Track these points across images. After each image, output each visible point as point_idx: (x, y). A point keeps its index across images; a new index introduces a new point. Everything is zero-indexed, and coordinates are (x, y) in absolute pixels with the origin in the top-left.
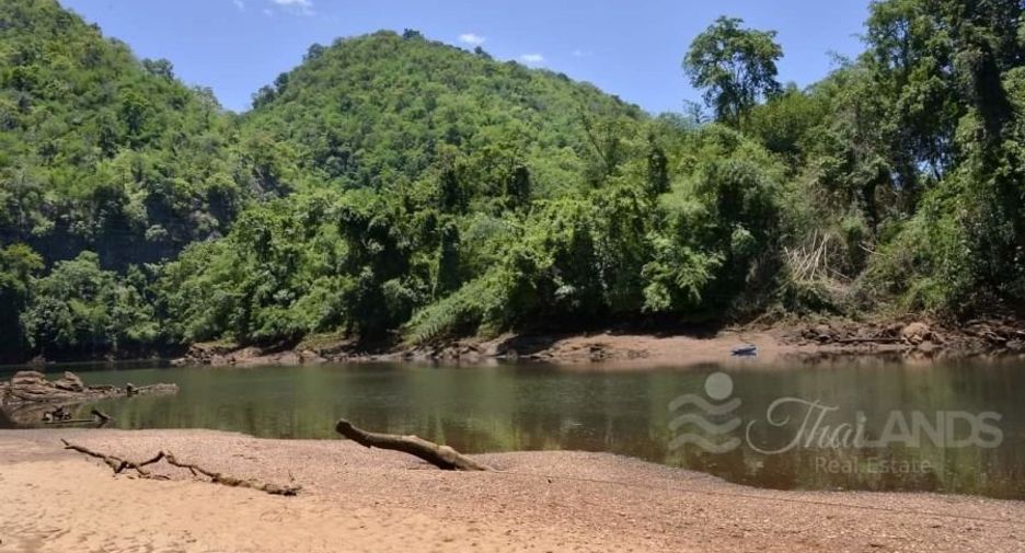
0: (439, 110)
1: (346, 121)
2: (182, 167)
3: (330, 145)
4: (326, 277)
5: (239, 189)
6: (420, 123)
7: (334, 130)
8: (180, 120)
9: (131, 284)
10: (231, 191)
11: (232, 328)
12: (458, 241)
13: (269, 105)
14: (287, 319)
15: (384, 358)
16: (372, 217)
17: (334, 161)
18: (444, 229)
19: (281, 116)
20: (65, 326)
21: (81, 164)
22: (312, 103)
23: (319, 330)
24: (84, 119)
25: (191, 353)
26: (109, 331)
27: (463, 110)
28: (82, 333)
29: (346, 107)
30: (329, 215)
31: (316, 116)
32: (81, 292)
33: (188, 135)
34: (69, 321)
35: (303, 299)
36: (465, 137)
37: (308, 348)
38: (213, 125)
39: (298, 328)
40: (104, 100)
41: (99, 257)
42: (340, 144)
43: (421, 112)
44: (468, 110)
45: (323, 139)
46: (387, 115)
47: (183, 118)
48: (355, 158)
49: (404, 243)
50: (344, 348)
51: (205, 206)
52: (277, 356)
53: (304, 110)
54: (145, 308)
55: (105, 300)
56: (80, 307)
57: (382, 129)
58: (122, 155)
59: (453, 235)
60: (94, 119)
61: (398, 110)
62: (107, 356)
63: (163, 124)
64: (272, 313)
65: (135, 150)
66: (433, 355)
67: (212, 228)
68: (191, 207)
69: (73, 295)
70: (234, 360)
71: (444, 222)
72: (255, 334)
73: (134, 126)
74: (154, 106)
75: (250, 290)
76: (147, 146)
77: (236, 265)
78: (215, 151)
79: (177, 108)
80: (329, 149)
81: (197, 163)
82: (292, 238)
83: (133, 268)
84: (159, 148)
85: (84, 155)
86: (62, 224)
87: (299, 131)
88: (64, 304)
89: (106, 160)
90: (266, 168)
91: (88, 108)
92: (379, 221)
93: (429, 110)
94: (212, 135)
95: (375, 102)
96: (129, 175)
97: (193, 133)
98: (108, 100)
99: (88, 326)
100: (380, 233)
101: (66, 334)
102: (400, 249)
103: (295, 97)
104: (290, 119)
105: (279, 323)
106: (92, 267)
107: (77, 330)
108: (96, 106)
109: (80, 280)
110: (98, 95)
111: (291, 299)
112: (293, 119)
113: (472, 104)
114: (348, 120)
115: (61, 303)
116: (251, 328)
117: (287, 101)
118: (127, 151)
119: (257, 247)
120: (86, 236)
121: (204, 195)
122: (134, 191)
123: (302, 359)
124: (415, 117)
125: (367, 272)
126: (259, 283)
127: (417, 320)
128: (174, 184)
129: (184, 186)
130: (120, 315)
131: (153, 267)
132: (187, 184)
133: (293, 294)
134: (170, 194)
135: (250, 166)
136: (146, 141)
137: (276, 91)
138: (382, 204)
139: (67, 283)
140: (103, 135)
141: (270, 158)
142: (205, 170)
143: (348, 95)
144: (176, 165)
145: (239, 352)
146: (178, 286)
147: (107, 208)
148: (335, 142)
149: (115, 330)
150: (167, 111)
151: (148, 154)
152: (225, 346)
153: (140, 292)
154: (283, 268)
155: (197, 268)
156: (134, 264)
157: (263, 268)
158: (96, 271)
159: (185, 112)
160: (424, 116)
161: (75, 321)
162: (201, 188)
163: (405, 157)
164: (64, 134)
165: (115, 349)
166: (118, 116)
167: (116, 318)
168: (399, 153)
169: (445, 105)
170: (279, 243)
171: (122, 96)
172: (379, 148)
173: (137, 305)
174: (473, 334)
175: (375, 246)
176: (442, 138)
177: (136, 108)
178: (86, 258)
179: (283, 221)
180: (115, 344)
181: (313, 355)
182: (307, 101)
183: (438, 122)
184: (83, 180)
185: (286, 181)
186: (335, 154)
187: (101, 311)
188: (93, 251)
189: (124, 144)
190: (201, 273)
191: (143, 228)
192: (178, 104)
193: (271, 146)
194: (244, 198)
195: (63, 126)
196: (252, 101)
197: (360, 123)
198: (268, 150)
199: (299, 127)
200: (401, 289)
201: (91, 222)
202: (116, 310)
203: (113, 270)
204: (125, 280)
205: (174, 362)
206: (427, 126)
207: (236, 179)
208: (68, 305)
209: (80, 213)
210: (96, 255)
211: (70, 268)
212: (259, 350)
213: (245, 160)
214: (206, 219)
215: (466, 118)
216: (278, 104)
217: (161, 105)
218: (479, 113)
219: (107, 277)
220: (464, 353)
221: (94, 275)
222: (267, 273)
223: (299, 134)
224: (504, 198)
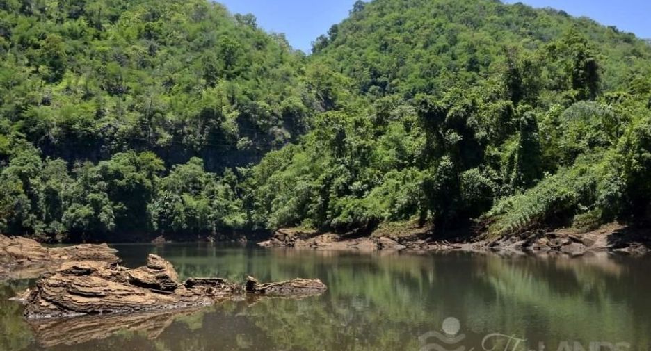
0: (460, 44)
1: (384, 58)
2: (264, 93)
3: (372, 77)
4: (395, 170)
5: (306, 109)
6: (444, 56)
7: (376, 65)
8: (262, 58)
9: (226, 182)
10: (300, 110)
11: (311, 216)
12: (537, 131)
13: (323, 50)
14: (363, 208)
15: (466, 247)
16: (449, 109)
17: (374, 90)
18: (522, 118)
19: (333, 57)
20: (179, 214)
21: (191, 92)
22: (357, 45)
23: (394, 218)
24: (194, 59)
25: (277, 237)
26: (210, 218)
27: (480, 43)
28: (191, 220)
29: (384, 47)
30: (394, 116)
31: (360, 55)
32: (190, 189)
33: (268, 68)
34: (182, 210)
35: (376, 190)
36: (483, 65)
37: (384, 235)
38: (286, 61)
39: (373, 216)
40: (207, 44)
41: (204, 162)
42: (379, 76)
43: (444, 47)
44: (485, 43)
45: (367, 73)
46: (417, 51)
47: (264, 56)
48: (391, 86)
49: (481, 134)
50: (421, 236)
51: (280, 122)
52: (354, 242)
53: (351, 52)
54: (236, 202)
55: (208, 195)
56: (189, 200)
57: (412, 62)
58: (221, 85)
59: (532, 124)
60: (201, 58)
61: (426, 47)
62: (208, 238)
63: (250, 60)
64: (349, 202)
65: (230, 80)
66: (524, 245)
67: (286, 140)
68: (270, 123)
69: (184, 190)
70: (316, 244)
71: (522, 112)
72: (335, 221)
73: (229, 63)
74: (243, 48)
75: (328, 182)
76: (238, 78)
77: (314, 160)
78: (287, 80)
79: (259, 49)
80: (370, 80)
81: (274, 90)
82: (363, 136)
83: (228, 170)
84: (247, 79)
85: (194, 85)
86: (178, 137)
87: (348, 68)
88: (179, 197)
89: (209, 89)
90: (326, 93)
91: (197, 51)
92: (457, 111)
93: (451, 45)
94: (285, 67)
95: (407, 41)
96: (225, 99)
97: (272, 67)
98: (211, 44)
99: (195, 214)
100: (458, 124)
101: (179, 220)
102: (477, 139)
103: (344, 42)
104: (340, 59)
105: (356, 212)
106: (199, 170)
107: (188, 217)
108: (203, 49)
109: (190, 179)
110: (204, 40)
111: (364, 190)
112: (343, 59)
113: (487, 38)
114: (385, 57)
115: (176, 196)
116: (329, 216)
117: (337, 46)
118: (224, 81)
119: (332, 145)
120: (195, 146)
121: (280, 114)
122: (229, 112)
123: (380, 246)
124: (439, 52)
125: (446, 161)
126: (335, 175)
127: (498, 210)
128: (258, 106)
129: (265, 107)
130: (218, 207)
131: (242, 170)
132: (267, 105)
133: (366, 186)
134: (255, 113)
135: (314, 91)
136: (238, 73)
137: (329, 39)
138: (458, 95)
139: (181, 181)
140: (207, 70)
141: (329, 84)
142: (280, 95)
143: (386, 38)
144: (259, 91)
145: (320, 237)
146: (265, 179)
147: (209, 124)
148: (375, 74)
149: (214, 219)
150: (252, 51)
151: (239, 83)
152: (305, 232)
153: (233, 189)
154: (357, 162)
155: (281, 165)
156: (229, 167)
157: (339, 163)
158: (202, 172)
159: (266, 51)
160: (448, 50)
161: (186, 211)
162: (278, 109)
163: (433, 84)
164: (180, 70)
165: (214, 232)
166: (218, 56)
167: (215, 208)
168: (428, 81)
169: (465, 40)
170: (352, 140)
171: (221, 41)
172: (411, 77)
173: (230, 199)
174: (568, 225)
175: (454, 136)
176: (463, 66)
177: (231, 48)
178: (195, 163)
179: (356, 121)
180: (214, 228)
181: (390, 241)
182: (354, 44)
183: (460, 54)
184: (194, 104)
185: (341, 102)
186: (375, 83)
187: (205, 203)
188: (200, 158)
189: (222, 77)
190: (284, 169)
191: (235, 139)
192: (260, 45)
193: (330, 75)
194: (310, 116)
195: (178, 64)
196: (312, 47)
197: (395, 59)
198: (328, 79)
199: (347, 65)
200: (482, 178)
201: (199, 135)
202: (215, 202)
203: (214, 172)
204: (221, 180)
205: (262, 244)
206: (450, 58)
207: (304, 101)
208: (181, 198)
209: (191, 129)
210: (201, 160)
211: (183, 170)
212: (337, 236)
213: (310, 87)
214: (281, 132)
215: (484, 49)
216: (331, 49)
217: (248, 47)
218: (494, 46)
219: (210, 177)
220: (565, 244)
221: (201, 175)
222: (342, 167)
223: (347, 69)
224: (573, 93)
